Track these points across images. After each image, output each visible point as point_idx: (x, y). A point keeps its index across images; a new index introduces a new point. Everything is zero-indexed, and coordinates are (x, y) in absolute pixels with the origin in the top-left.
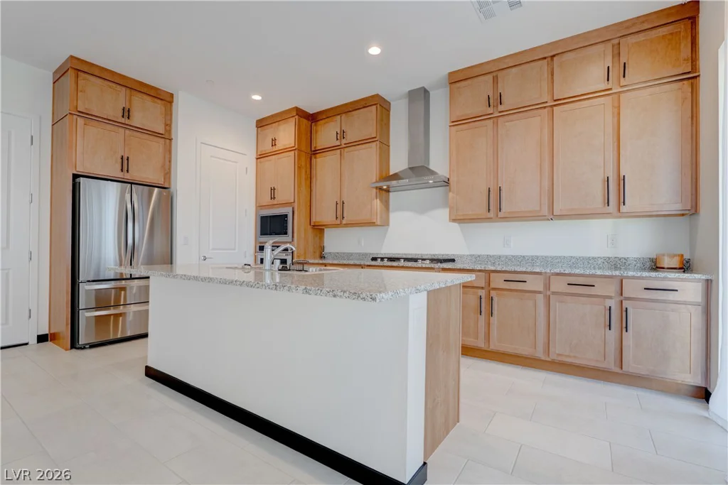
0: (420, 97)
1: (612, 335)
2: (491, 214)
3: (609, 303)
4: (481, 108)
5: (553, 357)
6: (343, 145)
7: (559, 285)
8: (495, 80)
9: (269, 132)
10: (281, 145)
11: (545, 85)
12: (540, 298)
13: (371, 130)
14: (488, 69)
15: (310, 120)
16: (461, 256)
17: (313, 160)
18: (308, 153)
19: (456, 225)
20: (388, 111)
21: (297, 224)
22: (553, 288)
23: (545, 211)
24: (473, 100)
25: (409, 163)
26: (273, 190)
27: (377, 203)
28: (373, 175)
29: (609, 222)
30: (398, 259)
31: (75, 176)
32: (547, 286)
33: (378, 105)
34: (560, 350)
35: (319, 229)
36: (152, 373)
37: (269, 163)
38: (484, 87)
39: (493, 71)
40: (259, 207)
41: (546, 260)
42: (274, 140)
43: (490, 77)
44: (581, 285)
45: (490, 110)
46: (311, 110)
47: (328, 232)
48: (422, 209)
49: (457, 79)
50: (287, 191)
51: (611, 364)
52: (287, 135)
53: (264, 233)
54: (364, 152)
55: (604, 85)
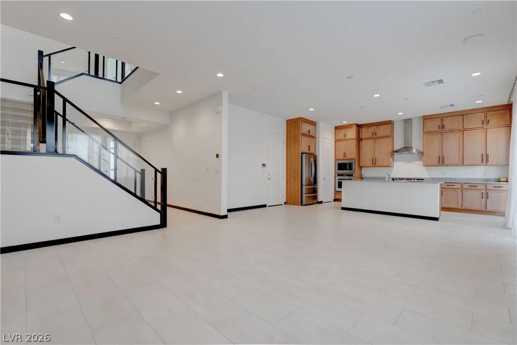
0: (407, 122)
1: (484, 200)
2: (440, 164)
3: (482, 191)
4: (436, 128)
5: (464, 207)
6: (375, 137)
7: (465, 186)
8: (442, 120)
9: (342, 132)
10: (348, 137)
11: (461, 123)
12: (459, 191)
13: (387, 133)
14: (439, 116)
15: (359, 127)
16: (426, 178)
17: (360, 142)
18: (359, 139)
19: (424, 167)
20: (393, 125)
21: (355, 166)
22: (464, 187)
23: (461, 163)
24: (433, 125)
25: (405, 144)
26: (345, 154)
27: (391, 159)
28: (390, 150)
29: (484, 167)
30: (403, 179)
31: (302, 153)
32: (462, 186)
33: (390, 123)
34: (467, 205)
35: (361, 168)
36: (343, 208)
37: (342, 145)
38: (438, 122)
39: (442, 117)
40: (336, 160)
41: (460, 179)
42: (345, 136)
43: (440, 119)
44: (473, 186)
45: (440, 130)
46: (359, 123)
47: (363, 169)
48: (409, 161)
49: (426, 118)
50: (352, 154)
51: (483, 209)
52: (352, 134)
53: (339, 169)
54: (385, 141)
55: (481, 126)
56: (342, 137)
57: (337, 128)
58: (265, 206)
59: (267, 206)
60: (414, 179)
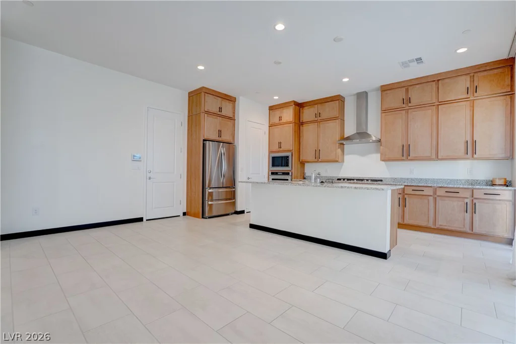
0: (362, 97)
1: (468, 216)
2: (404, 158)
3: (466, 200)
4: (400, 104)
5: (437, 226)
6: (319, 120)
7: (440, 192)
8: (407, 91)
9: (277, 113)
10: (284, 120)
11: (434, 94)
12: (431, 199)
13: (335, 113)
14: (403, 85)
15: (300, 106)
16: (386, 178)
17: (301, 127)
18: (299, 124)
19: (383, 162)
20: (344, 102)
21: (293, 161)
22: (438, 193)
23: (434, 156)
24: (395, 100)
25: (357, 130)
26: (280, 143)
27: (339, 151)
28: (338, 137)
29: (468, 162)
30: (353, 180)
31: (204, 140)
32: (435, 193)
33: (339, 99)
34: (441, 223)
35: (303, 164)
36: (252, 226)
37: (276, 130)
38: (401, 94)
39: (407, 86)
40: (270, 152)
41: (433, 181)
42: (280, 118)
43: (404, 89)
44: (452, 192)
45: (404, 106)
46: (300, 100)
47: (307, 165)
48: (363, 154)
49: (385, 89)
50: (288, 144)
51: (468, 230)
52: (288, 115)
53: (273, 165)
54: (331, 124)
55: (466, 96)
56: (276, 120)
57: (272, 108)
58: (140, 220)
59: (144, 220)
60: (367, 180)
